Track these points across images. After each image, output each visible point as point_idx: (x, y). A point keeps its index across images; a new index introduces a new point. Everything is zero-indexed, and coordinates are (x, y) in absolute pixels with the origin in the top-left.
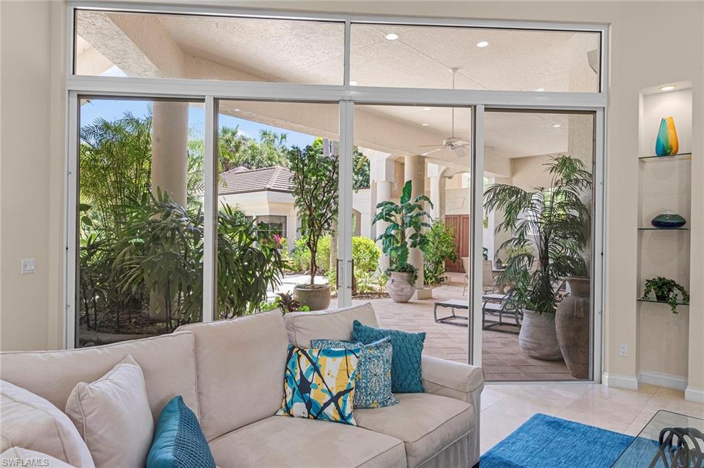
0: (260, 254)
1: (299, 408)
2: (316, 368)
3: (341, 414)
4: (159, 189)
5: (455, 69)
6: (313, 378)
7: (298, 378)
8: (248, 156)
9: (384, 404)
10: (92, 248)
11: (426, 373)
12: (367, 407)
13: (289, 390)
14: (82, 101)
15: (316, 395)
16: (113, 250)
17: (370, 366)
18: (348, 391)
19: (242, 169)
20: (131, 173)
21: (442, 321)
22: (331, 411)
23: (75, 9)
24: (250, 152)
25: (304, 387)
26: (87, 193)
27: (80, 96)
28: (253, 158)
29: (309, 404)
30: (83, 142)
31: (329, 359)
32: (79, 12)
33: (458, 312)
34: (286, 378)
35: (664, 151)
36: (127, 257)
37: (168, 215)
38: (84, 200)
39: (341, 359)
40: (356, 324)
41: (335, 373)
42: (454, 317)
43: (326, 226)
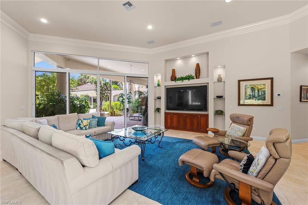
0: (84, 105)
1: (78, 128)
2: (82, 122)
3: (86, 128)
4: (58, 91)
5: (131, 66)
6: (81, 123)
7: (79, 124)
8: (91, 80)
9: (95, 127)
10: (40, 104)
11: (105, 123)
12: (92, 128)
13: (77, 126)
14: (36, 72)
15: (82, 126)
16: (45, 105)
17: (93, 122)
18: (88, 125)
19: (89, 84)
20: (51, 87)
21: (131, 120)
22: (84, 128)
23: (34, 52)
24: (92, 79)
25: (80, 125)
26: (38, 91)
27: (35, 71)
28: (93, 81)
29: (80, 127)
30: (37, 79)
31: (85, 120)
32: (35, 53)
33: (136, 118)
34: (77, 124)
35: (159, 85)
36: (49, 106)
37: (59, 97)
38: (37, 93)
39: (86, 120)
40: (93, 115)
41: (85, 122)
42: (135, 119)
43: (104, 99)
